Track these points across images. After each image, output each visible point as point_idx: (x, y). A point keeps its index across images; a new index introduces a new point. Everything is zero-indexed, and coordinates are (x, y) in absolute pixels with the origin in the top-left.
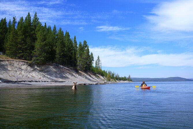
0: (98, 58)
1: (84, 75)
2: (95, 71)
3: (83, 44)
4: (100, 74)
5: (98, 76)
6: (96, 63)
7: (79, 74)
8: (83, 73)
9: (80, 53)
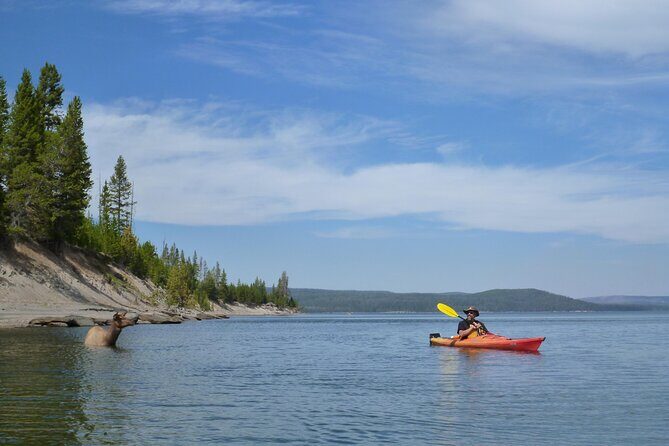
0: (120, 169)
1: (42, 269)
2: (100, 248)
3: (36, 83)
4: (126, 264)
5: (119, 277)
6: (103, 202)
7: (15, 264)
8: (40, 259)
9: (24, 136)
